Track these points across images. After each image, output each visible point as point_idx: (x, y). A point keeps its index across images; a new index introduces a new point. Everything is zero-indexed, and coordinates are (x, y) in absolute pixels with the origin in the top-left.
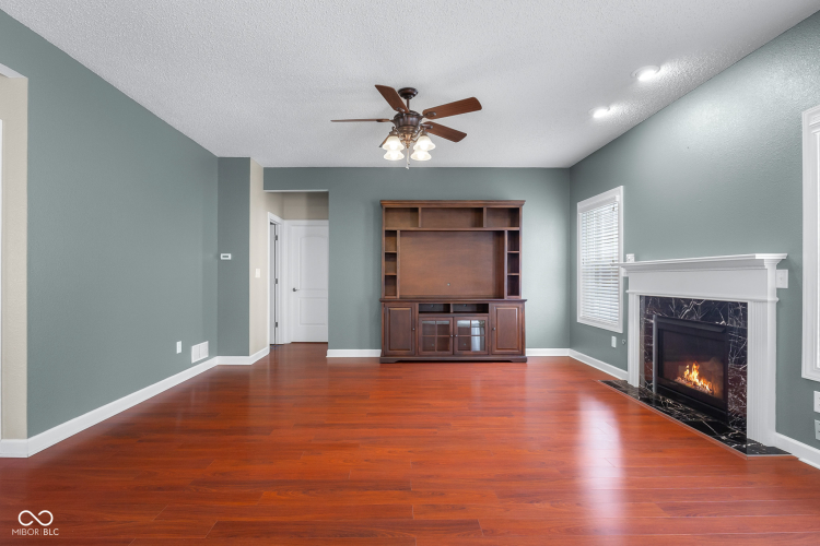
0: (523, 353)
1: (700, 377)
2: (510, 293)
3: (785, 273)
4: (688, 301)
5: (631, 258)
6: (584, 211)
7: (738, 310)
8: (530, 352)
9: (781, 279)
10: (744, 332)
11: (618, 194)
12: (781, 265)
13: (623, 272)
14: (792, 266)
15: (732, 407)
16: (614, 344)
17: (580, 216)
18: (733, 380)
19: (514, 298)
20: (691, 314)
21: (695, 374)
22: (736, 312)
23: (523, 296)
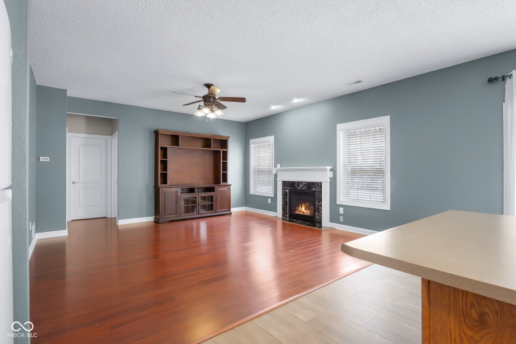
0: (230, 210)
1: (305, 210)
2: (223, 182)
3: (332, 172)
4: (301, 182)
5: (279, 166)
6: (254, 143)
7: (319, 185)
8: (233, 210)
9: (330, 174)
10: (321, 192)
11: (271, 139)
12: (331, 170)
13: (274, 172)
14: (334, 170)
15: (317, 217)
16: (269, 202)
17: (252, 146)
18: (317, 209)
19: (224, 184)
20: (303, 187)
21: (303, 208)
22: (318, 186)
23: (229, 183)
